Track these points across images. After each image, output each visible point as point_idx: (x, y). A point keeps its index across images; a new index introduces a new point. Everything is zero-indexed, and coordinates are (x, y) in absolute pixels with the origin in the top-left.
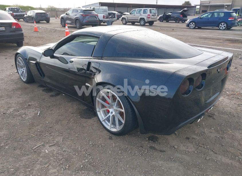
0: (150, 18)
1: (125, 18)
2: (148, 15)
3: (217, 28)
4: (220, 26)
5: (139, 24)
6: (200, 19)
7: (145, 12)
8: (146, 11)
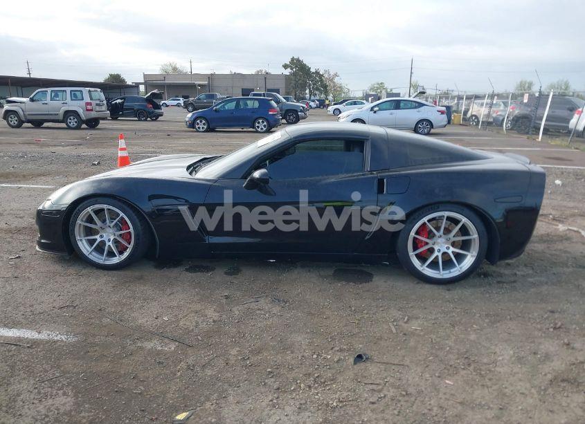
0: (92, 110)
1: (15, 112)
2: (88, 104)
3: (251, 129)
4: (257, 125)
5: (64, 125)
6: (214, 113)
7: (74, 97)
8: (78, 94)
